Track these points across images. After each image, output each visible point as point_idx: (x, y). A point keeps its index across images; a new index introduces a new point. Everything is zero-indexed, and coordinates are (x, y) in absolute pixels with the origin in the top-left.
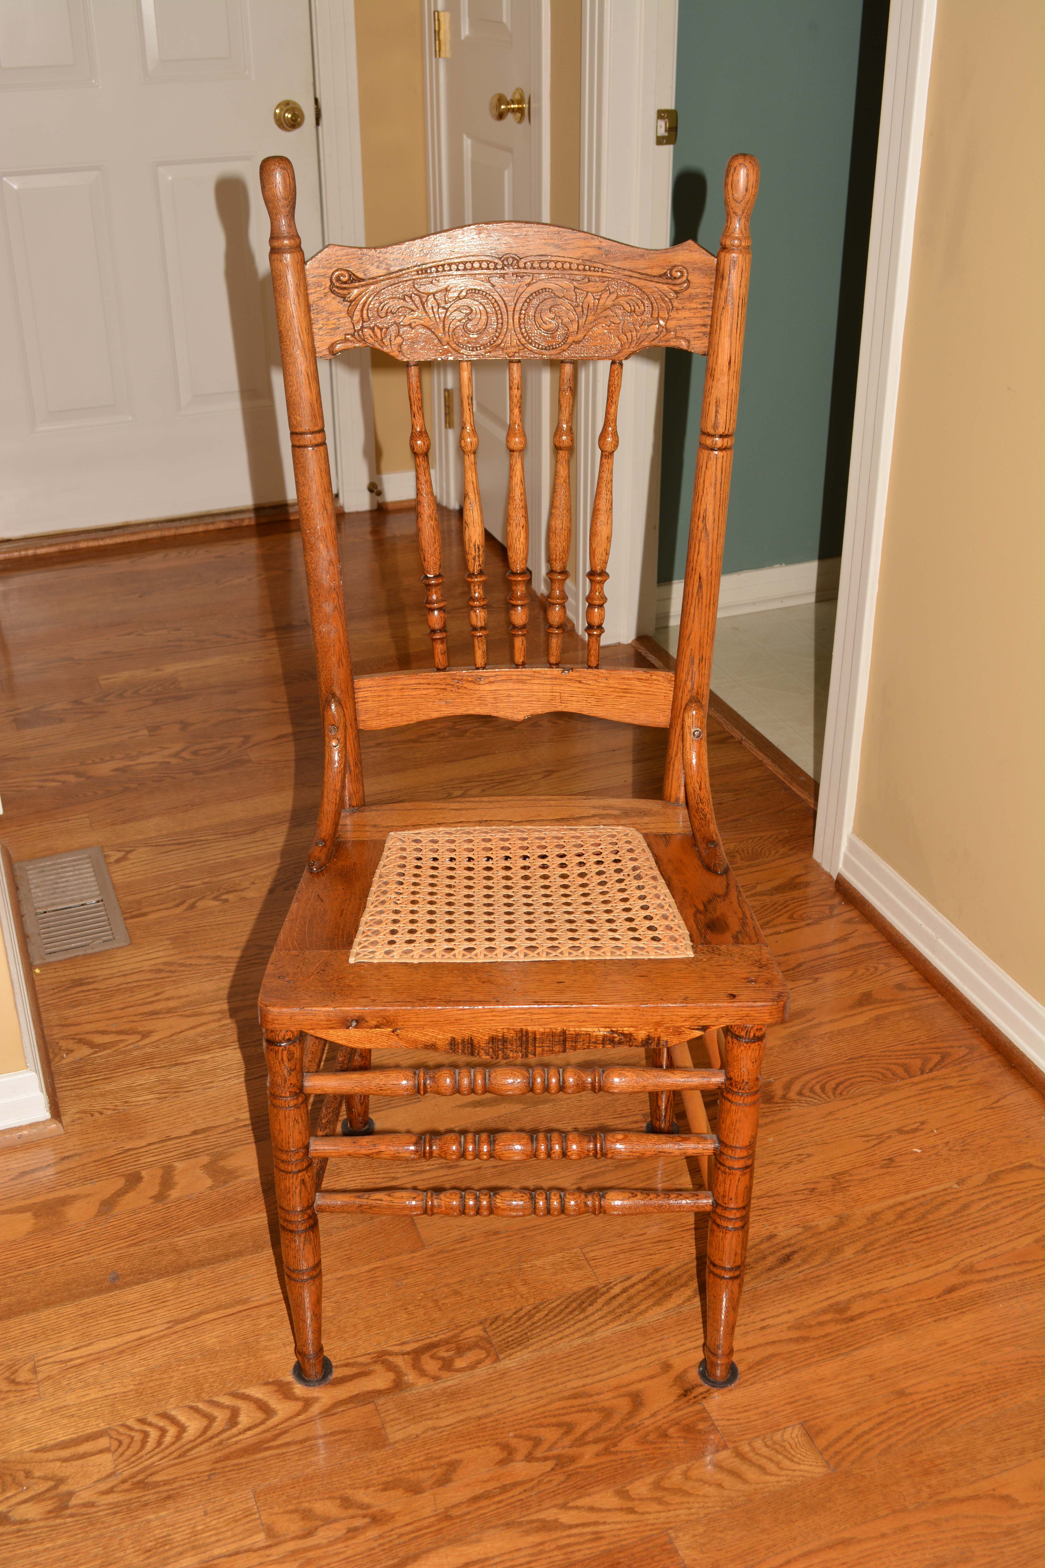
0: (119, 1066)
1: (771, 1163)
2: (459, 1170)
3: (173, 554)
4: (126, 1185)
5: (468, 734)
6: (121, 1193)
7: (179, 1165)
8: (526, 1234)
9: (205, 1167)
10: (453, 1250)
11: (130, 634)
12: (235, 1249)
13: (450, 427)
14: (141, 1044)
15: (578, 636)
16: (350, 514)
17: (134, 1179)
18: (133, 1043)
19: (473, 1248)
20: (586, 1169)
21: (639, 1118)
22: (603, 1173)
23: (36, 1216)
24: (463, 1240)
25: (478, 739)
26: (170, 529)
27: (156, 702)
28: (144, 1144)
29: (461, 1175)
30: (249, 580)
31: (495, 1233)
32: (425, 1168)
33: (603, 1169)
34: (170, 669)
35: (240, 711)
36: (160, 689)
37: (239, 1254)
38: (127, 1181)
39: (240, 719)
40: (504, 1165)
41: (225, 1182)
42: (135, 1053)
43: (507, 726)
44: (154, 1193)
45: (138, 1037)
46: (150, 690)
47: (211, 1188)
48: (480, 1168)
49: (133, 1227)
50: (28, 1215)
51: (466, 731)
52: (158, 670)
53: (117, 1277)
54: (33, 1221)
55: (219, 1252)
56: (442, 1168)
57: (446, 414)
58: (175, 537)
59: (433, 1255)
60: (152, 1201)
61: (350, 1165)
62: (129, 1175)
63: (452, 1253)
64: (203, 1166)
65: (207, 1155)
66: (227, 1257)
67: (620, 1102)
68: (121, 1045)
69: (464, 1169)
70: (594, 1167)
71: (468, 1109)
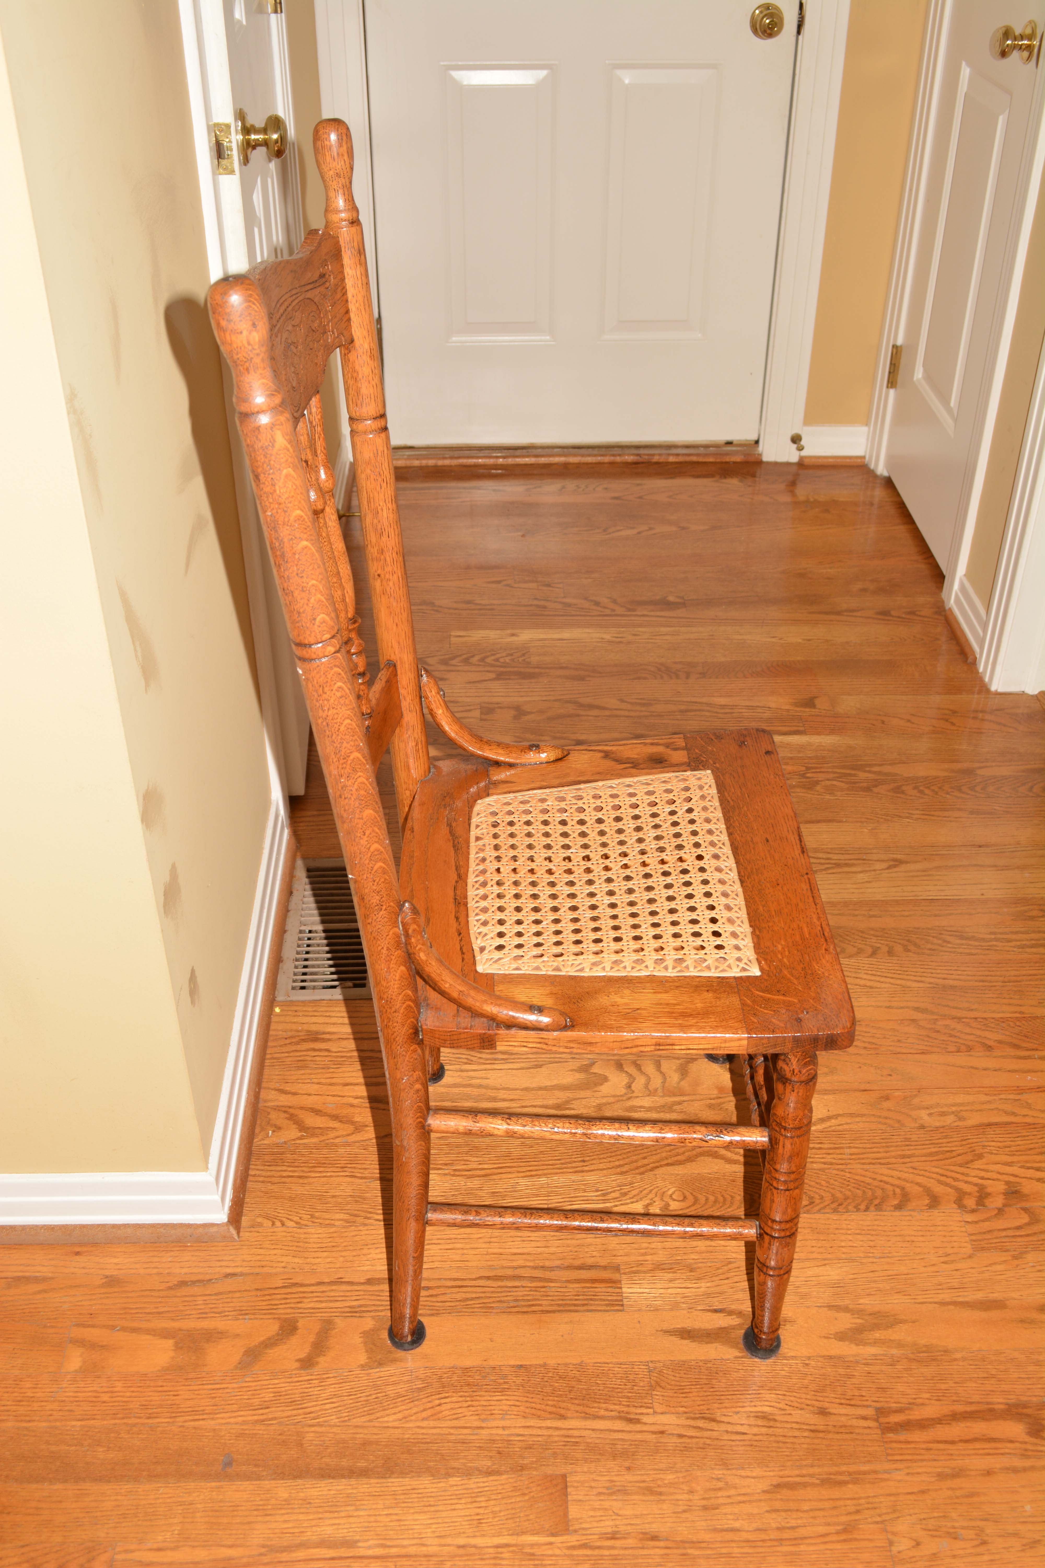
0: (320, 1164)
1: (1016, 1535)
2: (638, 1427)
3: (571, 484)
4: (278, 1334)
5: (818, 788)
6: (270, 1343)
7: (340, 1323)
8: (690, 1551)
9: (366, 1334)
10: (599, 1548)
11: (499, 582)
12: (362, 1464)
13: (892, 387)
14: (352, 1139)
15: (978, 673)
16: (768, 463)
17: (289, 1328)
18: (343, 1136)
19: (622, 1552)
20: (787, 1473)
21: (870, 1412)
22: (805, 1485)
23: (178, 1347)
24: (613, 1536)
25: (828, 797)
26: (575, 455)
27: (499, 677)
28: (313, 1282)
29: (639, 1436)
30: (639, 533)
31: (654, 1538)
32: (602, 1413)
33: (807, 1479)
34: (526, 636)
35: (582, 706)
36: (507, 659)
37: (364, 1473)
38: (281, 1328)
39: (578, 715)
40: (691, 1437)
41: (380, 1364)
42: (342, 1151)
43: (865, 785)
44: (302, 1355)
45: (351, 1128)
46: (497, 660)
47: (363, 1367)
48: (662, 1432)
49: (268, 1396)
50: (171, 1342)
51: (817, 782)
52: (513, 635)
53: (229, 1464)
54: (172, 1354)
55: (344, 1463)
56: (620, 1418)
57: (890, 373)
58: (579, 465)
59: (573, 1548)
60: (297, 1365)
61: (519, 1381)
62: (286, 1320)
63: (596, 1552)
64: (364, 1333)
65: (373, 1317)
66: (352, 1473)
67: (854, 1381)
68: (332, 1135)
69: (645, 1428)
70: (797, 1472)
71: (673, 1338)
